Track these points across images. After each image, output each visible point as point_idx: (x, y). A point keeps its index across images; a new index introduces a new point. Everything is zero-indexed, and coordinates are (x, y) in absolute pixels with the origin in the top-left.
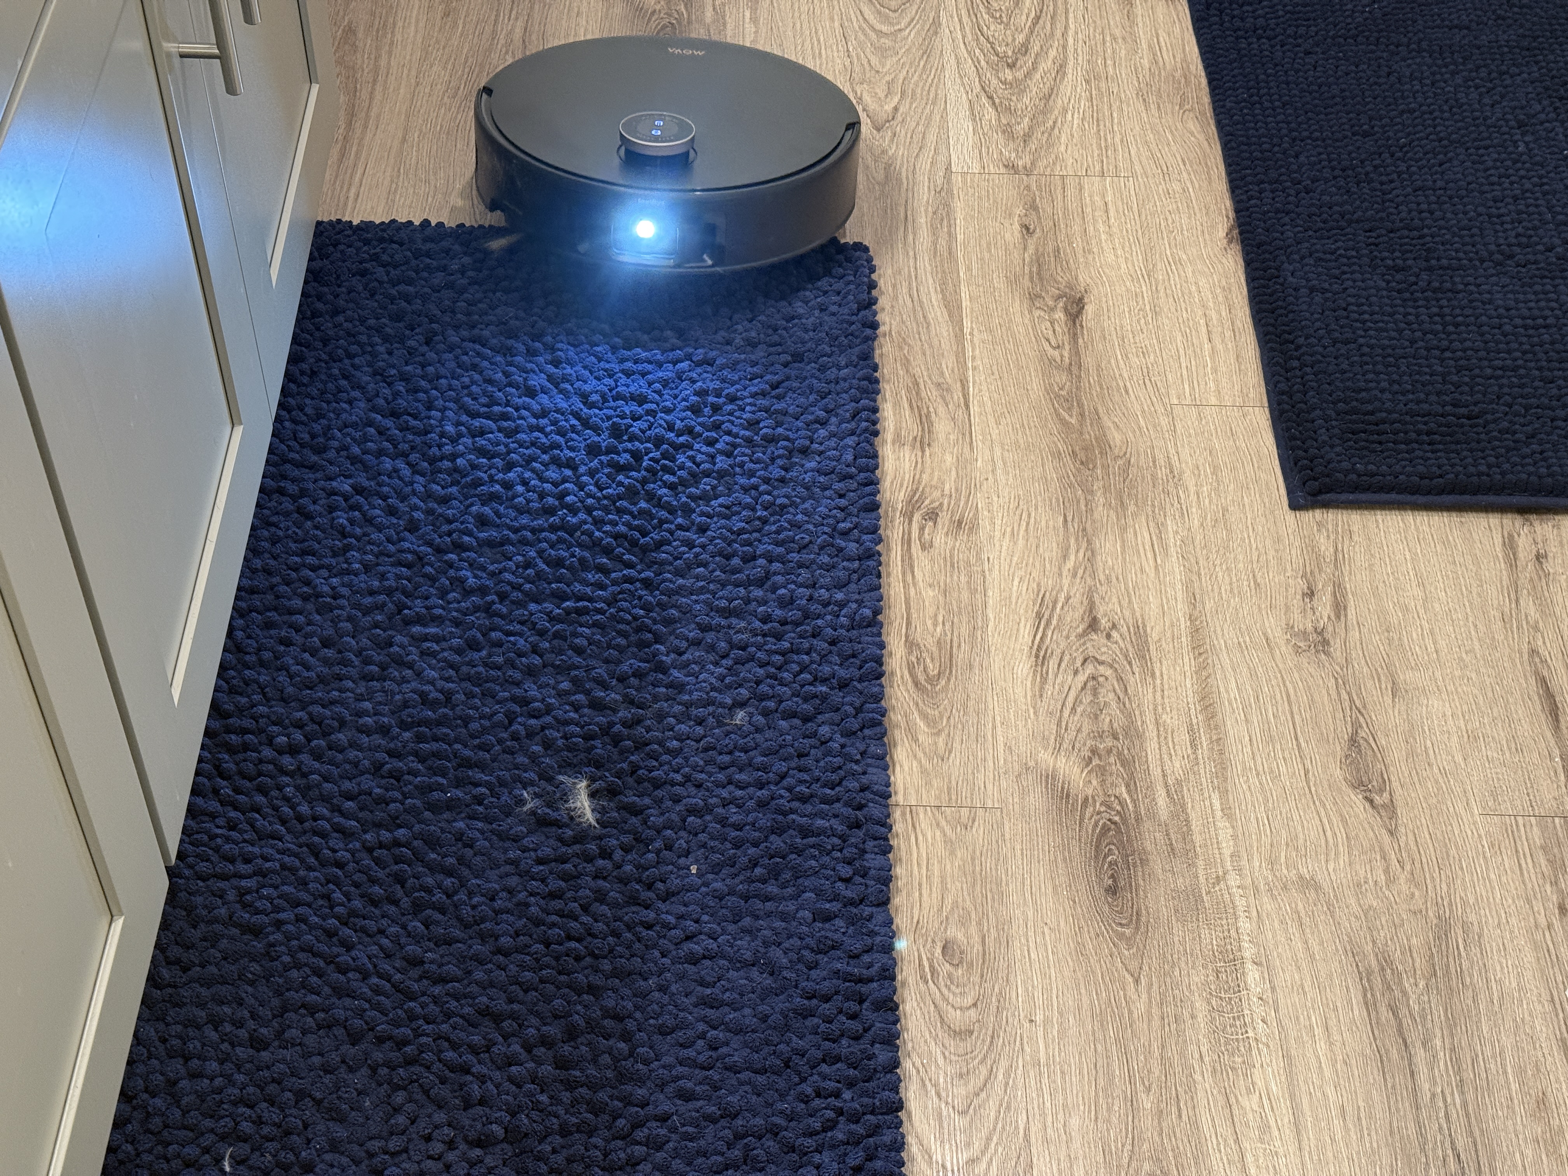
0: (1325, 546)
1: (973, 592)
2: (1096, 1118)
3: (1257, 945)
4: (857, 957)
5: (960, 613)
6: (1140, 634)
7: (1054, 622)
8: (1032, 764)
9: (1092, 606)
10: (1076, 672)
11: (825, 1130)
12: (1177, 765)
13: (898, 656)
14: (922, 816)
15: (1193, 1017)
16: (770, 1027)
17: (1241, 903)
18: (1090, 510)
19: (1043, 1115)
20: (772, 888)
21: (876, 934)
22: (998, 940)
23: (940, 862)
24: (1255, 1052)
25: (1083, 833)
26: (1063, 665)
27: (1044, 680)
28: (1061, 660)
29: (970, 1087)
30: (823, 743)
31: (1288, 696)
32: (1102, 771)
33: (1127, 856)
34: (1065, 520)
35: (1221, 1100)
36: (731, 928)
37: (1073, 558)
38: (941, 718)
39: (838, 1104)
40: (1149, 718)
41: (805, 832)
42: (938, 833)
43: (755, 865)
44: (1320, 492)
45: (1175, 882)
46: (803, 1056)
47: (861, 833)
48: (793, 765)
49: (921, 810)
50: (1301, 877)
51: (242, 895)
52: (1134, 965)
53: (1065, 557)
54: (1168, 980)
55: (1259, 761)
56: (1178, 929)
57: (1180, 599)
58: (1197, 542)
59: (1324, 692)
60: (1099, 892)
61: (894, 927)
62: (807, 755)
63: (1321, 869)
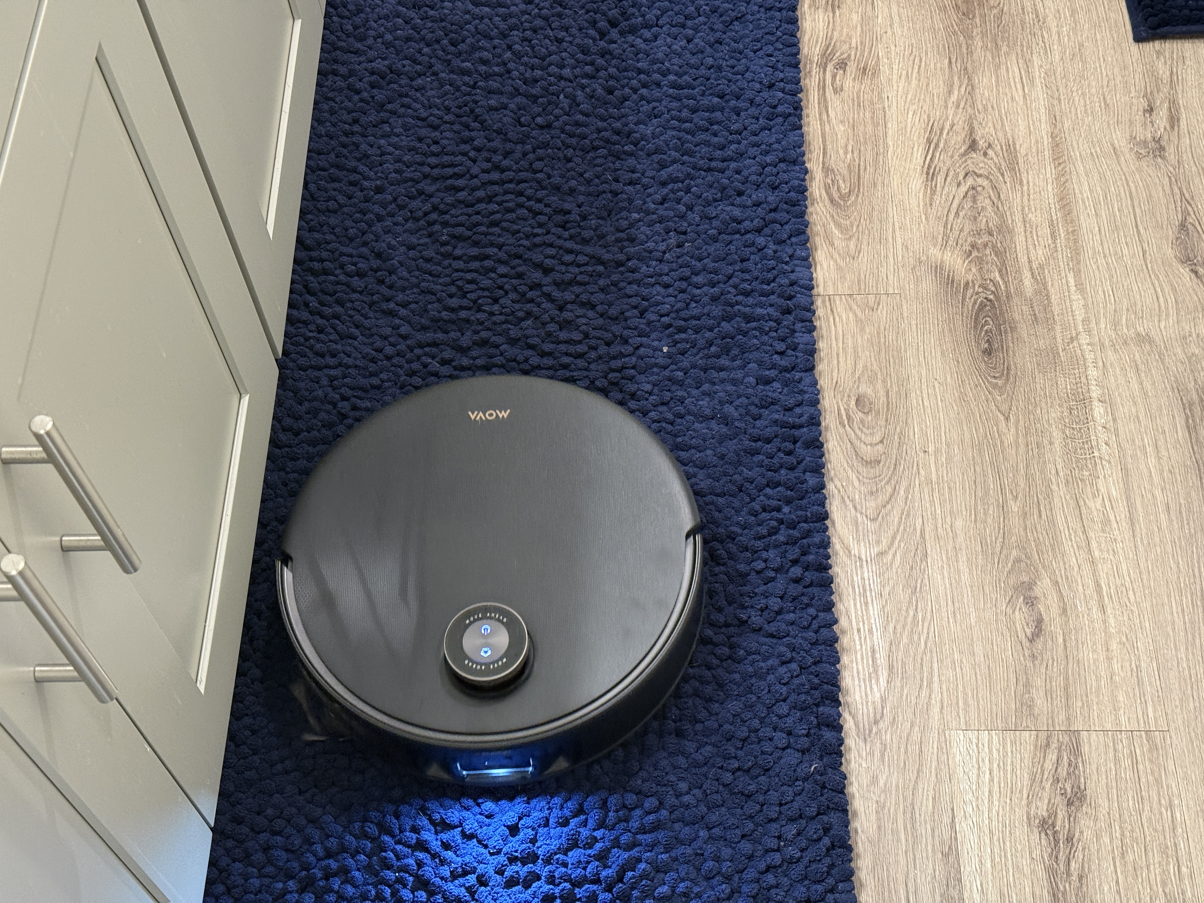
0: (1163, 71)
1: (876, 125)
2: (976, 521)
3: (1102, 387)
4: (790, 409)
5: (866, 142)
6: (1011, 150)
7: (941, 145)
8: (924, 258)
9: (972, 130)
10: (959, 185)
11: (770, 535)
12: (1040, 252)
13: (817, 180)
14: (838, 302)
15: (1051, 443)
16: (726, 463)
17: (1090, 357)
18: (970, 53)
19: (935, 518)
20: (724, 361)
21: (805, 392)
22: (898, 393)
23: (853, 337)
24: (1099, 467)
25: (965, 310)
26: (949, 179)
27: (933, 192)
28: (947, 175)
29: (879, 501)
30: (760, 250)
31: (1131, 193)
32: (980, 261)
33: (1000, 325)
34: (950, 62)
35: (1072, 503)
36: (695, 392)
37: (956, 93)
38: (852, 226)
39: (779, 516)
40: (1018, 217)
41: (748, 319)
42: (851, 315)
43: (711, 345)
44: (1159, 26)
45: (1038, 343)
46: (752, 483)
47: (791, 318)
48: (737, 268)
49: (837, 298)
50: (1138, 335)
51: (332, 381)
52: (1004, 407)
53: (950, 92)
54: (1032, 417)
55: (1106, 246)
56: (1039, 378)
57: (1043, 120)
58: (1058, 73)
59: (1160, 188)
60: (977, 354)
61: (818, 387)
62: (748, 260)
63: (1154, 327)
